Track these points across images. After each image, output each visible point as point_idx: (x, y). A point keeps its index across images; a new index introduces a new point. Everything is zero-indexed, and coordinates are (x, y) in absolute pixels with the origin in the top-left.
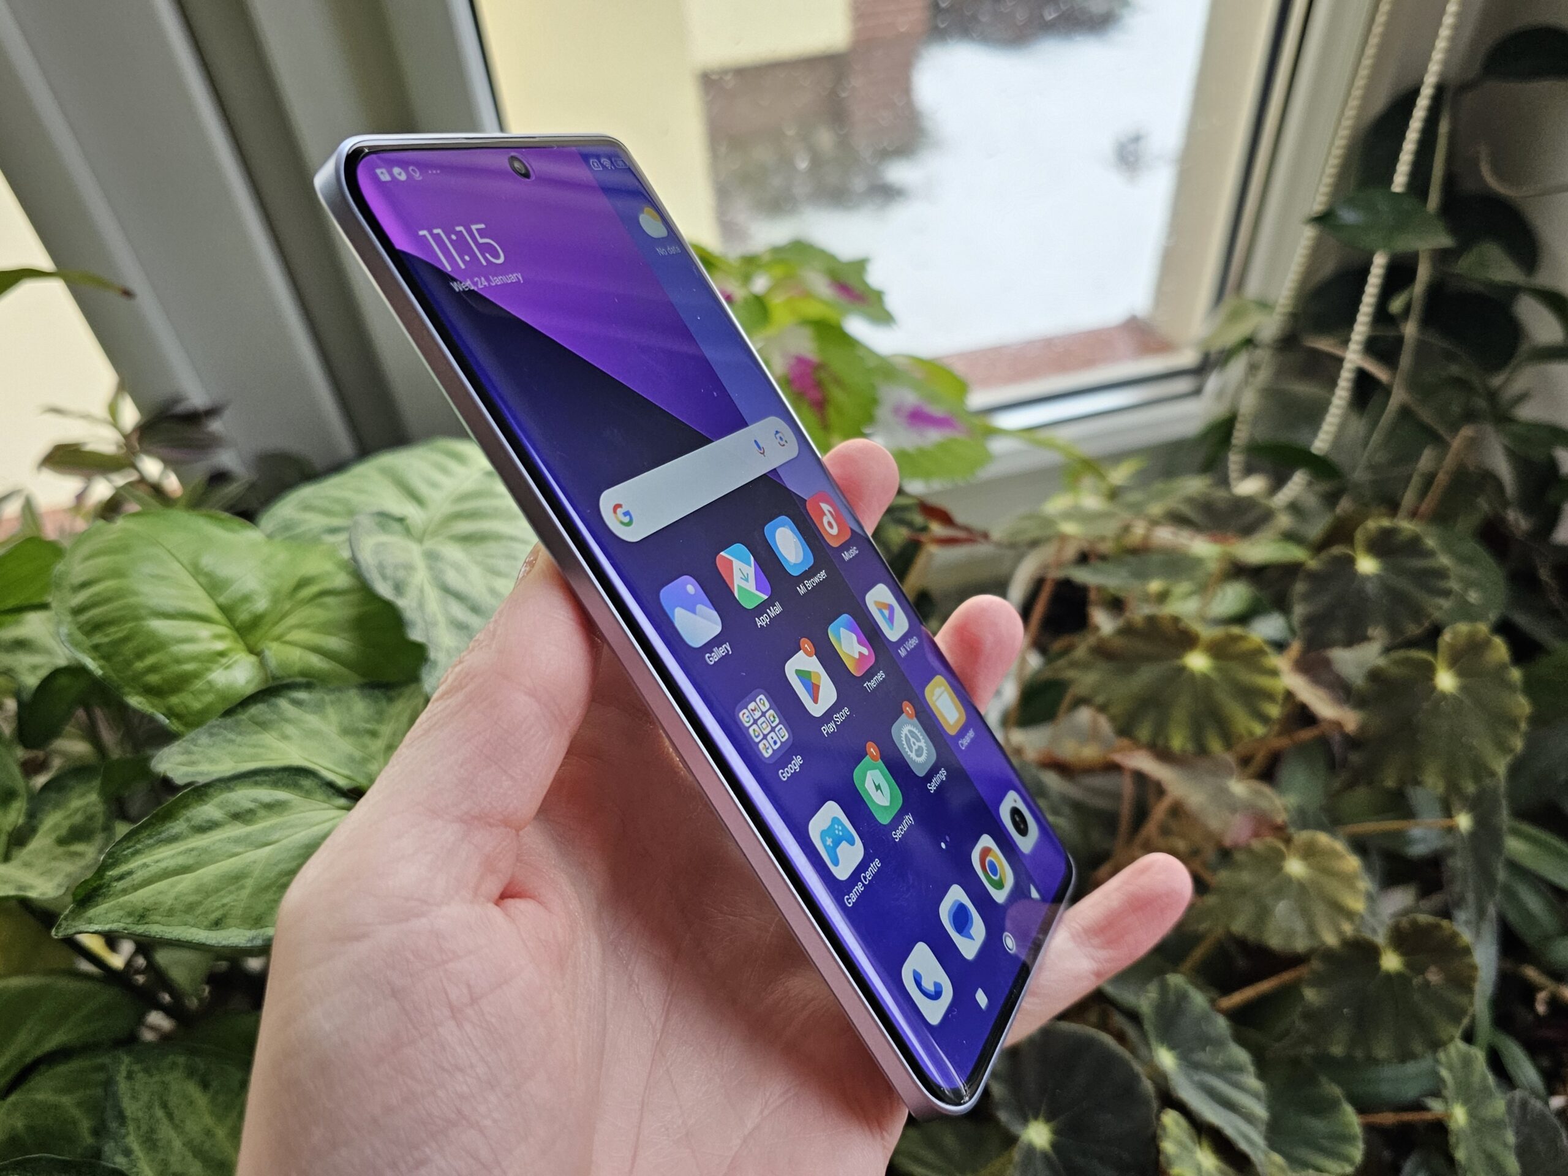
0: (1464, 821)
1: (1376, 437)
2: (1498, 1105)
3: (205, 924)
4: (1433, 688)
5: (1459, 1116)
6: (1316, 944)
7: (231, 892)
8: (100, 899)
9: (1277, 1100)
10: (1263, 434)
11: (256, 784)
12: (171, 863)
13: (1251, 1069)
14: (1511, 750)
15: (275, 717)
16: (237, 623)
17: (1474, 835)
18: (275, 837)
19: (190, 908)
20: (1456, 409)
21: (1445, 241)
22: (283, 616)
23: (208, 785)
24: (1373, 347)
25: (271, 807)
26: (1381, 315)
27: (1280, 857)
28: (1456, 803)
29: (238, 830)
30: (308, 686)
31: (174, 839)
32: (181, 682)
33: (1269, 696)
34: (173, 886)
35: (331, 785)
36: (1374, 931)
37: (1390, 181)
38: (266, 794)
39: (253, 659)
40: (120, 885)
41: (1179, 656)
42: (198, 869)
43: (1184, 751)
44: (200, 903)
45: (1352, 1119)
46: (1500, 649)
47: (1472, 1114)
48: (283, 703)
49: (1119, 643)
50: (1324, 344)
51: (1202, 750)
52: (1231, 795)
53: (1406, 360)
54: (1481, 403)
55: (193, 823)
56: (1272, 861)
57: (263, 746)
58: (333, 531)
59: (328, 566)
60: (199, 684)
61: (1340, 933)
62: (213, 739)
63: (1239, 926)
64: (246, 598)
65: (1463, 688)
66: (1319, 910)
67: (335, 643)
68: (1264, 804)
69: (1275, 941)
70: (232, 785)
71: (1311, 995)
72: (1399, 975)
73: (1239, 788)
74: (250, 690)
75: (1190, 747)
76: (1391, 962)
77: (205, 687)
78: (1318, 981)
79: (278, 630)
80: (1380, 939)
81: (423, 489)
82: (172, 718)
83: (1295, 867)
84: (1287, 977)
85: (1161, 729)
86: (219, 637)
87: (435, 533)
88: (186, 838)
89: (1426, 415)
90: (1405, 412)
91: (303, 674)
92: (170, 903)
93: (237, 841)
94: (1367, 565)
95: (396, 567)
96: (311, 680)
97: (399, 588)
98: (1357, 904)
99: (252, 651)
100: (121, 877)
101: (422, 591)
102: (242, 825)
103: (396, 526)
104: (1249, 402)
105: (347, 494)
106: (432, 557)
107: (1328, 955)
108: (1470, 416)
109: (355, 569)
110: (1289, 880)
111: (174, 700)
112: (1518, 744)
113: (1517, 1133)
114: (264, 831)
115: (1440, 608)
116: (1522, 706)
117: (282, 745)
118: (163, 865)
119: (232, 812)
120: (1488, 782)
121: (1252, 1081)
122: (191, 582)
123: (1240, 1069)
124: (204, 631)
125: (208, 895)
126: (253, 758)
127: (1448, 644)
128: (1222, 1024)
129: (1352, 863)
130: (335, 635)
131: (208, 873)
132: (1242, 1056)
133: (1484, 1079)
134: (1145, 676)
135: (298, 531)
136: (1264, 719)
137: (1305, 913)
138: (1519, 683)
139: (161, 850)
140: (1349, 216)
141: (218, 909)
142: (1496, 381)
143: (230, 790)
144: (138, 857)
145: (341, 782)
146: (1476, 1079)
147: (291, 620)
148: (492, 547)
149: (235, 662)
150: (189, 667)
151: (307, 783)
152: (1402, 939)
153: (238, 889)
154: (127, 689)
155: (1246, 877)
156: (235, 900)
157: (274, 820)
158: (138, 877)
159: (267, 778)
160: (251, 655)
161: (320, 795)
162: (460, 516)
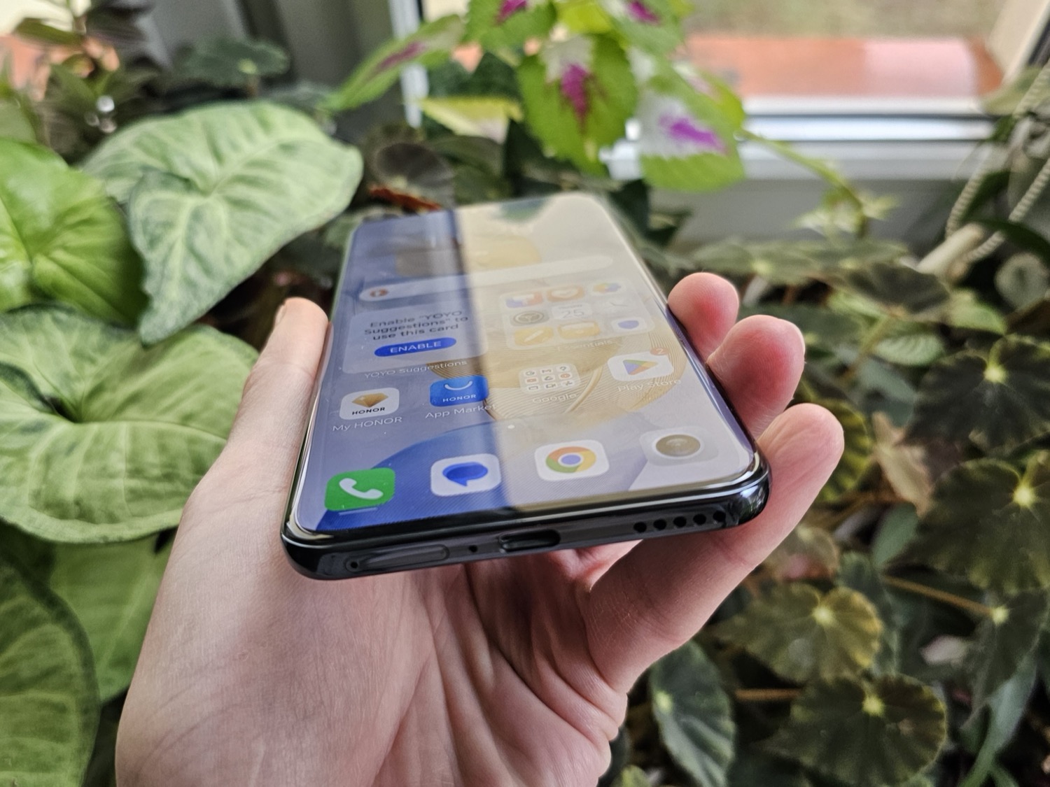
0: (1000, 615)
4: (1011, 498)
15: (37, 325)
16: (24, 235)
17: (1006, 626)
33: (851, 471)
48: (47, 317)
56: (804, 605)
61: (838, 676)
66: (829, 657)
69: (779, 668)
71: (798, 713)
72: (877, 718)
76: (873, 706)
78: (808, 705)
79: (48, 247)
81: (226, 149)
83: (823, 615)
87: (218, 190)
94: (994, 372)
103: (178, 184)
107: (822, 688)
129: (874, 623)
136: (839, 489)
137: (817, 653)
152: (889, 691)
160: (29, 263)
161: (24, 393)
162: (241, 179)
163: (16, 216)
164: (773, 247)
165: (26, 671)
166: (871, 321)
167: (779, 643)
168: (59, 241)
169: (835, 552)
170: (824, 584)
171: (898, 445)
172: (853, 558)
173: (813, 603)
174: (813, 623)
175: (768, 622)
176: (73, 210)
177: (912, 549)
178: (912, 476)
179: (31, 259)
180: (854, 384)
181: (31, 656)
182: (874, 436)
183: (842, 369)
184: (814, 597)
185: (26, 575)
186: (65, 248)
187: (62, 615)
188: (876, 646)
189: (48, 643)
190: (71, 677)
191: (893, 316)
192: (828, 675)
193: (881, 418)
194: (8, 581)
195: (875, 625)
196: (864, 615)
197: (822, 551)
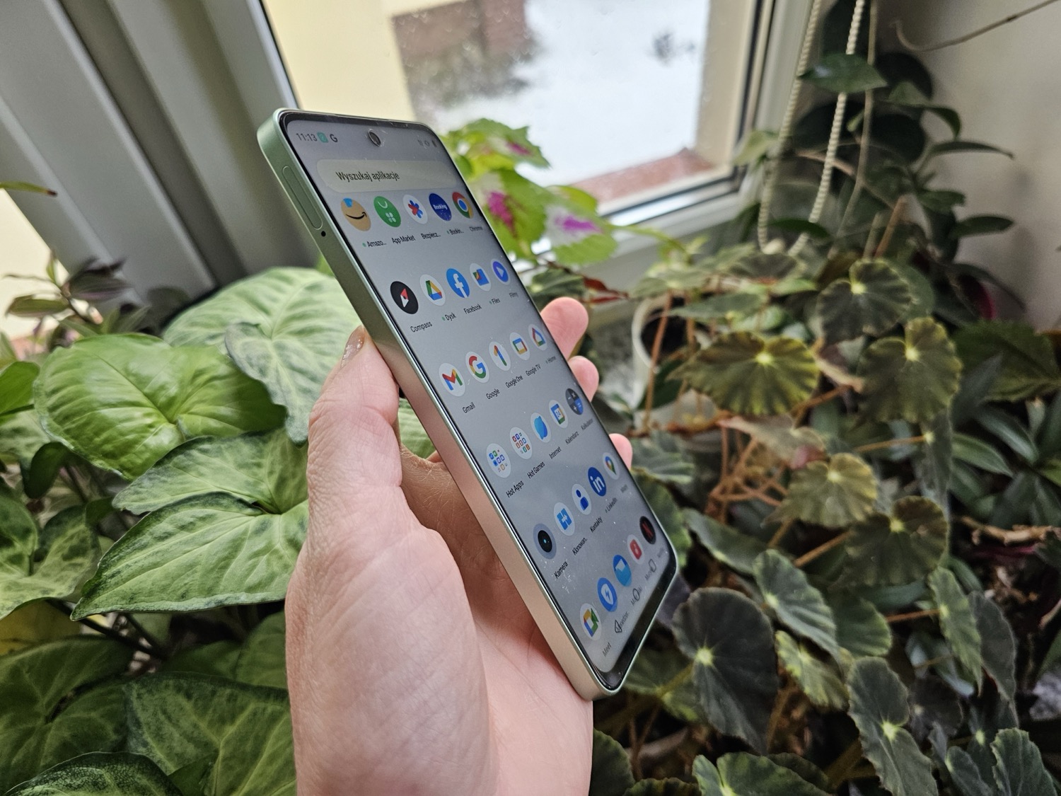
0: (928, 437)
1: (849, 209)
2: (965, 602)
3: (175, 598)
4: (905, 359)
5: (944, 611)
6: (851, 521)
7: (188, 576)
8: (101, 592)
9: (838, 616)
10: (779, 214)
11: (192, 506)
12: (146, 563)
13: (821, 600)
14: (953, 391)
15: (191, 463)
16: (159, 404)
17: (935, 444)
18: (210, 538)
19: (164, 589)
20: (893, 187)
21: (881, 83)
22: (189, 396)
23: (161, 510)
24: (841, 154)
25: (203, 519)
26: (844, 134)
27: (825, 471)
28: (924, 427)
29: (185, 536)
30: (210, 440)
31: (144, 547)
32: (127, 447)
33: (810, 375)
34: (149, 576)
35: (240, 501)
36: (884, 509)
37: (845, 47)
38: (199, 511)
39: (172, 426)
40: (113, 581)
41: (753, 357)
42: (164, 564)
43: (762, 414)
44: (170, 585)
45: (883, 621)
46: (941, 331)
47: (951, 609)
48: (195, 453)
49: (715, 352)
50: (811, 154)
51: (773, 413)
52: (792, 437)
53: (862, 160)
54: (907, 182)
55: (154, 535)
56: (821, 475)
57: (188, 483)
58: (213, 337)
59: (214, 361)
60: (139, 447)
61: (865, 513)
62: (153, 481)
63: (805, 516)
64: (162, 388)
65: (922, 357)
66: (851, 501)
67: (225, 410)
68: (811, 440)
69: (827, 522)
70: (176, 508)
71: (851, 551)
72: (902, 534)
73: (796, 433)
74: (173, 446)
75: (765, 411)
76: (897, 526)
77: (143, 448)
78: (854, 542)
79: (186, 406)
80: (889, 512)
81: (267, 303)
82: (124, 472)
83: (834, 476)
84: (834, 542)
85: (746, 402)
86: (149, 415)
87: (279, 332)
88: (152, 545)
89: (875, 192)
90: (864, 193)
91: (205, 432)
92: (149, 588)
93: (186, 543)
94: (858, 288)
95: (259, 358)
96: (211, 436)
97: (262, 371)
98: (873, 494)
99: (171, 421)
100: (113, 576)
101: (277, 371)
102: (188, 533)
103: (254, 330)
104: (766, 195)
105: (219, 312)
106: (280, 347)
107: (859, 527)
108: (902, 190)
109: (232, 362)
110: (831, 484)
111: (123, 459)
112: (956, 387)
113: (976, 615)
114: (203, 535)
115: (904, 310)
116: (957, 364)
117: (200, 480)
118: (140, 564)
119: (179, 525)
120: (941, 412)
121: (824, 608)
122: (125, 381)
123: (815, 601)
124: (137, 412)
125: (174, 579)
126: (184, 491)
127: (911, 331)
128: (801, 575)
129: (867, 470)
130: (222, 405)
131: (171, 566)
132: (814, 592)
133: (955, 588)
134: (733, 371)
135: (189, 340)
136: (808, 389)
137: (843, 503)
138: (954, 351)
139: (136, 555)
140: (822, 72)
141: (181, 587)
142: (916, 166)
143: (176, 511)
144: (122, 561)
145: (247, 499)
146: (951, 588)
147: (194, 398)
148: (318, 337)
149: (160, 430)
150: (130, 437)
151: (225, 501)
152: (901, 512)
153: (193, 573)
154: (92, 456)
155: (806, 486)
156: (193, 581)
157: (208, 527)
158: (125, 574)
159: (198, 502)
161: (234, 508)
162: (294, 318)
184: (824, 467)
186: (203, 402)
192: (859, 517)
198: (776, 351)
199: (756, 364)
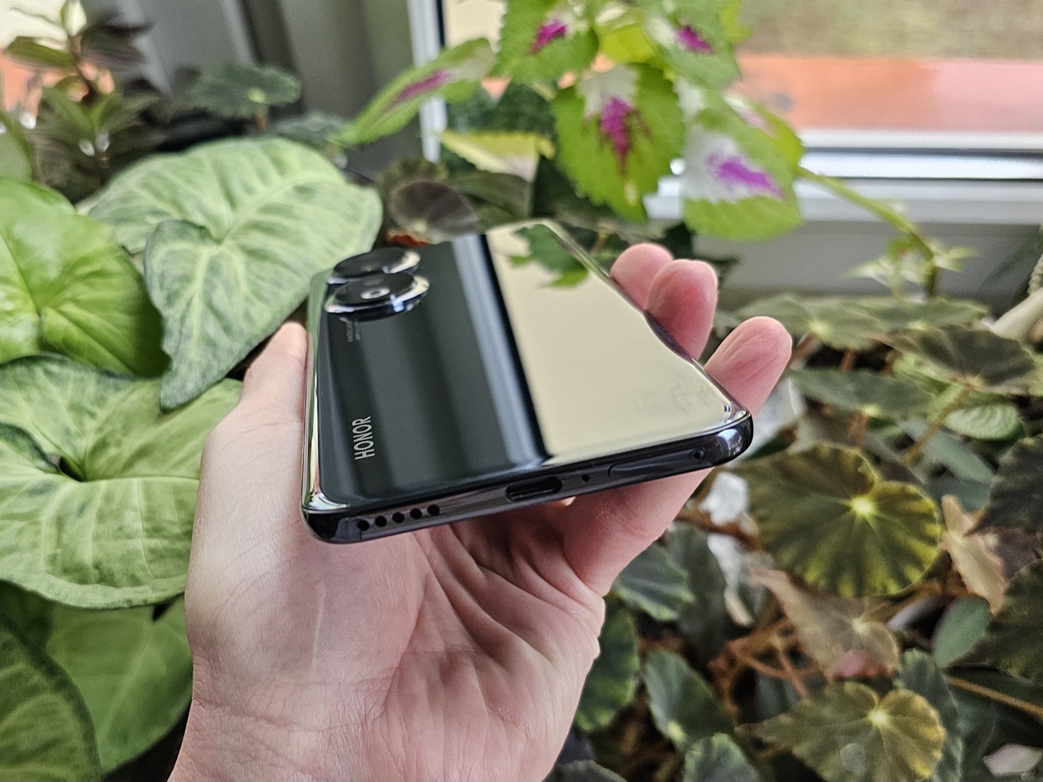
16: (31, 286)
22: (64, 287)
41: (849, 498)
43: (816, 584)
48: (39, 371)
49: (801, 464)
51: (833, 588)
52: (852, 633)
63: (801, 750)
73: (862, 627)
75: (822, 583)
79: (57, 299)
83: (879, 718)
85: (803, 558)
87: (234, 236)
95: (174, 280)
99: (38, 311)
103: (194, 233)
134: (810, 504)
136: (902, 580)
155: (827, 712)
160: (36, 315)
161: (27, 454)
162: (256, 226)
163: (23, 266)
164: (832, 303)
165: (25, 742)
166: (941, 387)
167: (829, 747)
168: (68, 294)
169: (896, 650)
170: (883, 684)
171: (971, 533)
172: (914, 656)
173: (870, 705)
174: (869, 726)
175: (818, 722)
176: (85, 261)
177: (982, 650)
178: (985, 567)
179: (39, 313)
180: (918, 460)
181: (29, 727)
182: (943, 521)
183: (905, 442)
184: (872, 697)
185: (24, 641)
186: (76, 301)
187: (62, 684)
188: (938, 755)
189: (48, 713)
190: (72, 750)
191: (968, 385)
193: (950, 501)
194: (6, 646)
195: (938, 732)
196: (926, 720)
197: (880, 647)
198: (886, 503)
199: (848, 509)
